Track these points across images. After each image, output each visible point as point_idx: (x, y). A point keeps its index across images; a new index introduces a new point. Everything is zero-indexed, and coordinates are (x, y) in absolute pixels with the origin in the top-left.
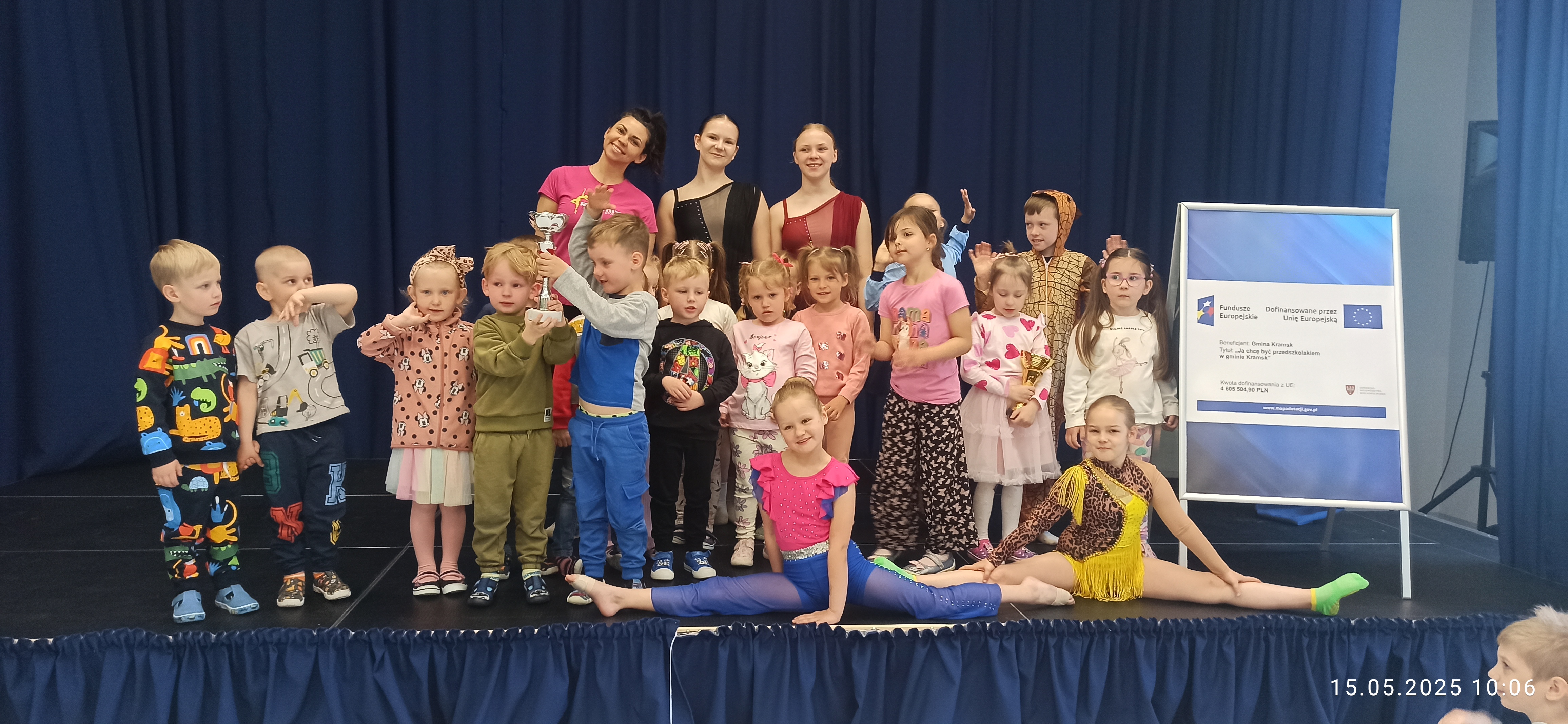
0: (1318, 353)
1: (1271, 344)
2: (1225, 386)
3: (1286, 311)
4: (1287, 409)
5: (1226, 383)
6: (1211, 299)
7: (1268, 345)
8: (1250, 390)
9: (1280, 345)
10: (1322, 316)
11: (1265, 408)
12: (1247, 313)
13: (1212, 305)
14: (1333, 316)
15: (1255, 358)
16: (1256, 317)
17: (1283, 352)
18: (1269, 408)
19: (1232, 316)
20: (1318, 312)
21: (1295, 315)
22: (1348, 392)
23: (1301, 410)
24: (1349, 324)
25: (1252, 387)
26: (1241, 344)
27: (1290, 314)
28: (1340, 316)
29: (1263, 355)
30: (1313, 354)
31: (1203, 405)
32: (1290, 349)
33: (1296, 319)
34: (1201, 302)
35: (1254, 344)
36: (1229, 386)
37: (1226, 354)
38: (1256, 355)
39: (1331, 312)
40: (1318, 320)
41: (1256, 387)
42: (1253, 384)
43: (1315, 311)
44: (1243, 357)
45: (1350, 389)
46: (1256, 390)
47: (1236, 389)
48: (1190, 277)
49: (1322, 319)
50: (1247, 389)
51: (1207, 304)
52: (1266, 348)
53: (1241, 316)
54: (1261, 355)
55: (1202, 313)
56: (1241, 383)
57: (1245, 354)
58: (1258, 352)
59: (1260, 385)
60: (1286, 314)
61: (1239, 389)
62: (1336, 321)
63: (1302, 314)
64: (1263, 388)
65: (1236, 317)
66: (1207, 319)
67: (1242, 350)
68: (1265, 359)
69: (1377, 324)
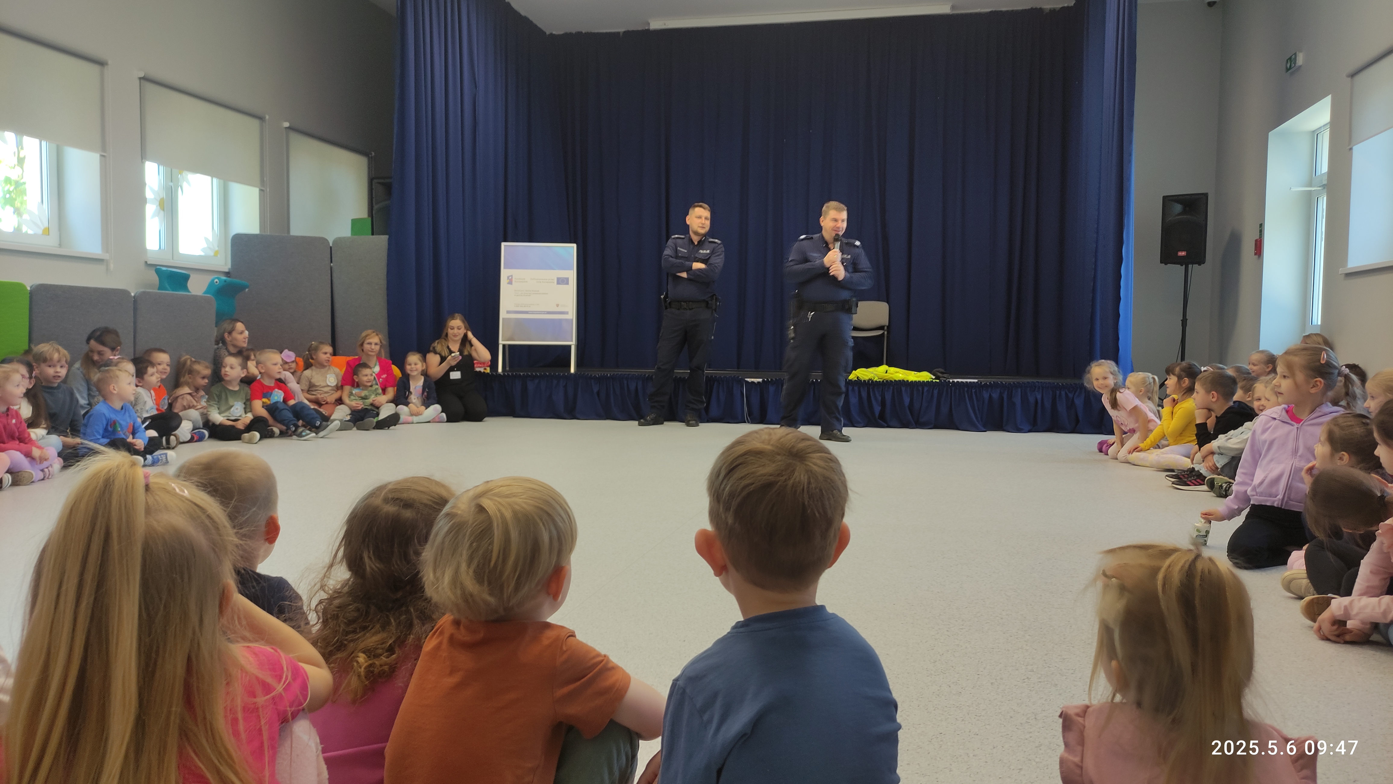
0: (547, 294)
1: (532, 291)
3: (537, 279)
5: (518, 305)
6: (512, 276)
8: (525, 306)
9: (535, 291)
12: (524, 280)
13: (512, 277)
14: (553, 281)
15: (526, 296)
16: (527, 282)
17: (536, 294)
18: (530, 313)
19: (519, 282)
22: (556, 306)
23: (541, 313)
24: (558, 283)
26: (522, 291)
27: (539, 280)
28: (556, 281)
30: (546, 294)
31: (508, 312)
32: (538, 292)
33: (541, 282)
34: (508, 277)
35: (526, 291)
37: (517, 294)
39: (552, 280)
40: (548, 282)
43: (547, 279)
44: (522, 295)
48: (505, 268)
49: (549, 282)
51: (510, 278)
52: (530, 292)
53: (522, 282)
55: (509, 281)
56: (521, 304)
58: (527, 294)
61: (521, 306)
63: (542, 280)
66: (510, 282)
67: (522, 293)
68: (530, 296)
69: (567, 283)
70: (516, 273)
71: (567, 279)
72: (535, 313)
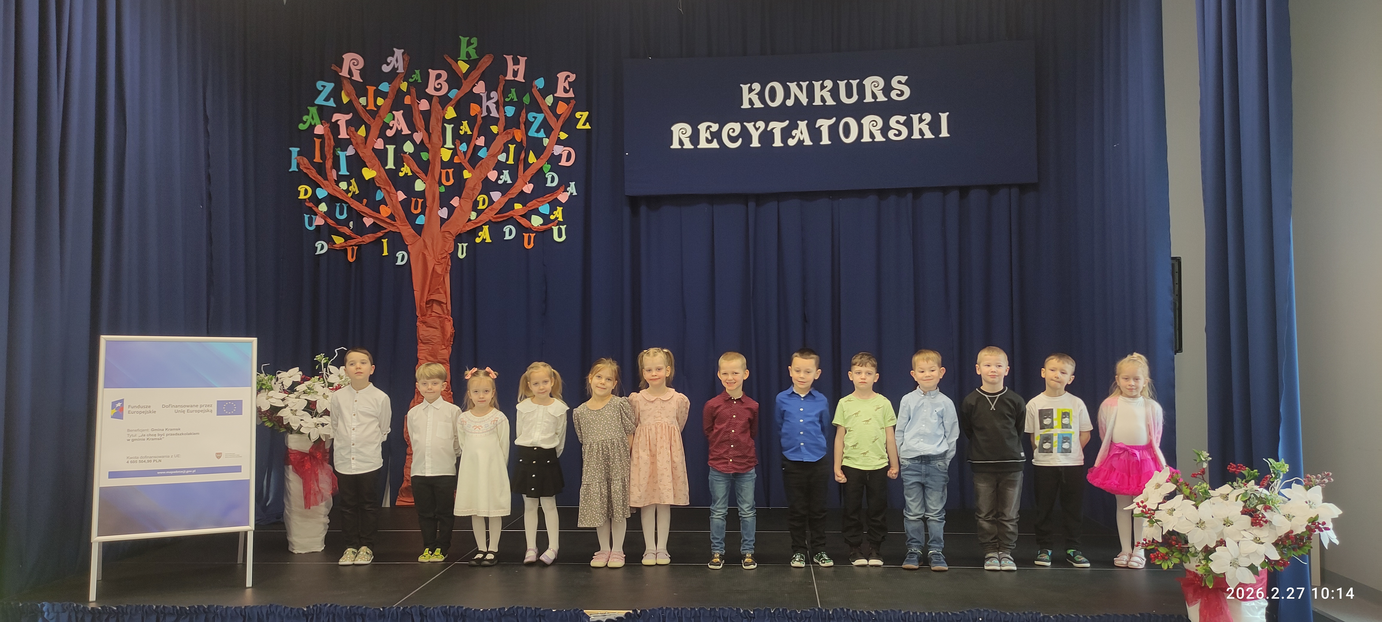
0: (198, 434)
1: (165, 430)
2: (130, 460)
3: (177, 407)
4: (174, 472)
5: (131, 458)
6: (122, 401)
7: (163, 430)
8: (148, 461)
9: (171, 430)
10: (202, 409)
11: (158, 473)
12: (148, 409)
13: (122, 405)
14: (210, 408)
15: (153, 439)
16: (154, 412)
17: (173, 435)
18: (161, 473)
19: (138, 412)
20: (199, 406)
21: (183, 409)
22: (217, 457)
23: (184, 472)
24: (219, 413)
25: (150, 459)
26: (144, 430)
27: (179, 409)
28: (214, 408)
29: (159, 437)
30: (194, 434)
31: (113, 475)
32: (178, 432)
33: (184, 411)
34: (114, 404)
35: (153, 430)
36: (133, 460)
37: (132, 438)
38: (154, 437)
39: (209, 406)
40: (199, 411)
41: (152, 459)
42: (151, 457)
43: (197, 406)
44: (144, 440)
45: (219, 456)
46: (152, 461)
47: (138, 461)
48: (107, 385)
49: (202, 411)
50: (146, 461)
51: (119, 405)
52: (161, 432)
53: (143, 412)
54: (157, 437)
55: (114, 411)
56: (142, 457)
57: (146, 437)
58: (155, 435)
59: (155, 457)
60: (176, 409)
61: (140, 462)
62: (211, 411)
63: (188, 408)
64: (158, 459)
65: (140, 413)
66: (118, 416)
67: (144, 435)
68: (161, 439)
69: (239, 412)
70: (130, 395)
71: (240, 403)
72: (172, 472)
